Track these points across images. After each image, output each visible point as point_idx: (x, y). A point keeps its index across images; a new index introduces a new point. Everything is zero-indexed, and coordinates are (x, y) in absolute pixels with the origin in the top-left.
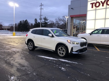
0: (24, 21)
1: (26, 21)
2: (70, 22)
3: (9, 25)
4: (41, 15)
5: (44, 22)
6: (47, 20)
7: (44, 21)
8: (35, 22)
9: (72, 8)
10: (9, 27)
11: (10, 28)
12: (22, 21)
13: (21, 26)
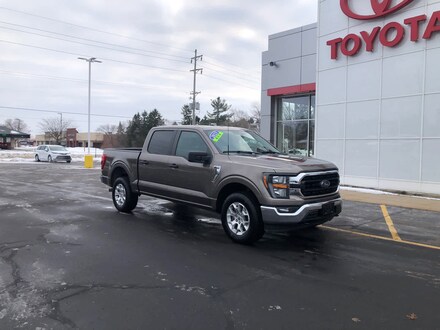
0: (148, 113)
1: (155, 113)
2: (269, 113)
3: (99, 129)
4: (194, 93)
5: (214, 118)
6: (225, 110)
7: (215, 113)
8: (182, 116)
9: (272, 64)
10: (98, 135)
11: (100, 139)
12: (140, 114)
13: (137, 130)
